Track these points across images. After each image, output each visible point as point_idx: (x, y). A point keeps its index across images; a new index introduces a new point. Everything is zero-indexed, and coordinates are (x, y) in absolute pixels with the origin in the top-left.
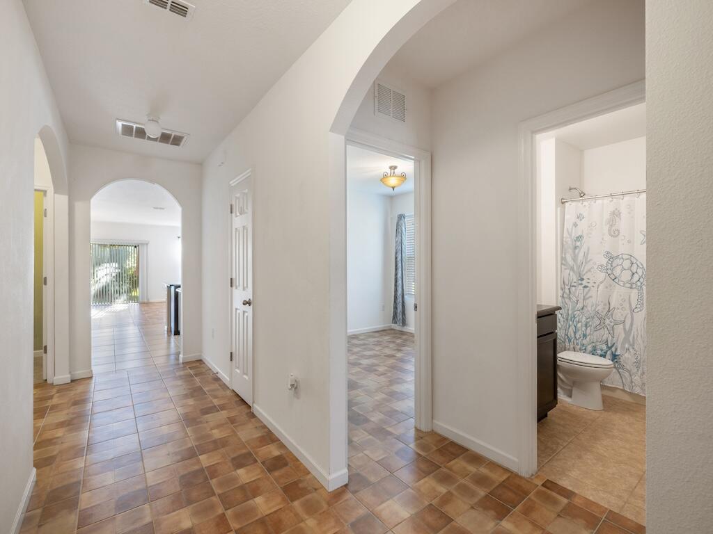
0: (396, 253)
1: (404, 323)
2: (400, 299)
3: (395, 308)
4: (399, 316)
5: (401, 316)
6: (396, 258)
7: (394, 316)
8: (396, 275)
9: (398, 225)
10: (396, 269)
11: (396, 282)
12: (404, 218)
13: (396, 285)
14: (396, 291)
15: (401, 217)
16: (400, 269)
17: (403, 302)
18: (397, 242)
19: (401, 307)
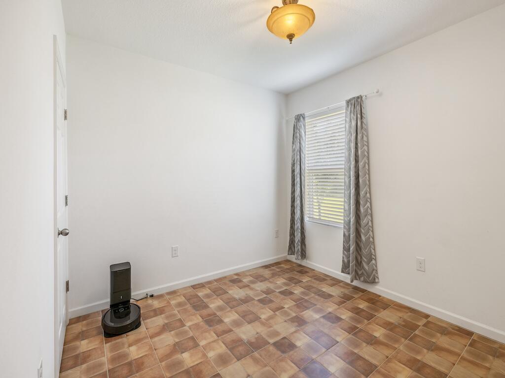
0: (293, 165)
1: (304, 255)
2: (298, 225)
3: (292, 234)
4: (298, 247)
5: (299, 247)
6: (293, 171)
7: (290, 245)
8: (293, 192)
9: (295, 127)
10: (293, 185)
11: (293, 201)
12: (304, 118)
13: (293, 206)
14: (293, 213)
15: (299, 118)
16: (299, 185)
17: (302, 228)
18: (294, 150)
19: (300, 234)
